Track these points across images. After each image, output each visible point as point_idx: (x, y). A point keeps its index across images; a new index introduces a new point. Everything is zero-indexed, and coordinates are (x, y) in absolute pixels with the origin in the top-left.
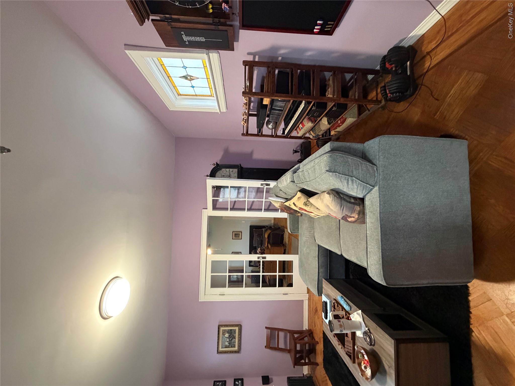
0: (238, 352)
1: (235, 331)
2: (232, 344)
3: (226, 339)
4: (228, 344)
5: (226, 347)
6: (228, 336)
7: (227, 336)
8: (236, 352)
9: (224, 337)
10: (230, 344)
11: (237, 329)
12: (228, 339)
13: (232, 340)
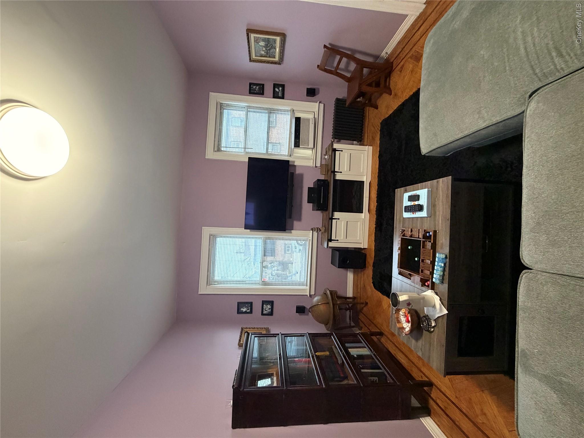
0: (279, 63)
1: (275, 41)
2: (270, 54)
3: (261, 47)
4: (264, 53)
5: (261, 56)
6: (264, 45)
7: (262, 45)
8: (275, 63)
9: (258, 45)
10: (267, 53)
11: (278, 39)
12: (264, 48)
13: (270, 50)
